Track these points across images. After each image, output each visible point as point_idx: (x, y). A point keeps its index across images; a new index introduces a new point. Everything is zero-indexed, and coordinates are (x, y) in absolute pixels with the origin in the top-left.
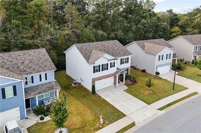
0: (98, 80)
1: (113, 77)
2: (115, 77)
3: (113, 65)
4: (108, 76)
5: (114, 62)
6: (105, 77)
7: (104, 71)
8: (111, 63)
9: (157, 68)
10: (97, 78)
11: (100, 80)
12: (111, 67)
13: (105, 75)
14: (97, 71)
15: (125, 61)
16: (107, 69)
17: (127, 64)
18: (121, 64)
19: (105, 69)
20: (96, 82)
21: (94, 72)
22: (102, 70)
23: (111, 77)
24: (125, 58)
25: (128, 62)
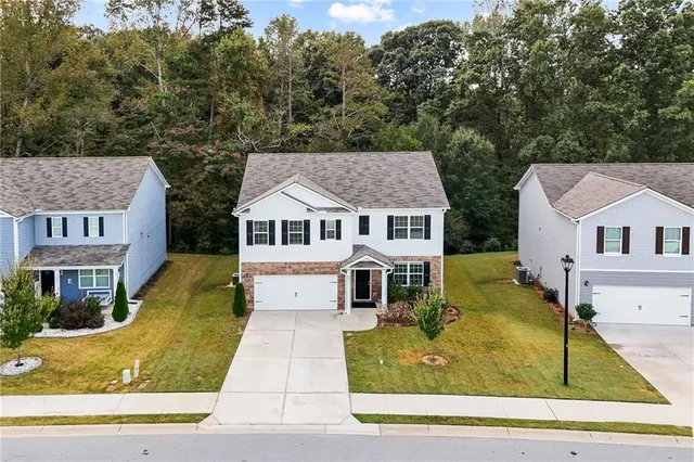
0: (267, 273)
1: (335, 278)
2: (342, 280)
3: (333, 232)
4: (312, 269)
5: (338, 223)
6: (296, 267)
7: (290, 247)
8: (323, 223)
9: (586, 283)
10: (262, 264)
11: (274, 273)
12: (323, 237)
13: (298, 264)
14: (260, 240)
15: (409, 227)
16: (307, 242)
17: (423, 241)
18: (390, 237)
19: (296, 239)
20: (257, 278)
21: (250, 242)
22: (284, 242)
23: (325, 273)
24: (412, 217)
25: (428, 237)
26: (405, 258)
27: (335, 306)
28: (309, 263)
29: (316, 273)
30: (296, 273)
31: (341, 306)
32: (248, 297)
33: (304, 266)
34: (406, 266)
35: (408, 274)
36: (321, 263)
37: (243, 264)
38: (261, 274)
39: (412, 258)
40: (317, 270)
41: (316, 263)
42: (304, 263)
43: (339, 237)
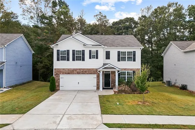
0: (66, 73)
1: (95, 76)
2: (98, 77)
3: (94, 56)
4: (86, 72)
5: (97, 51)
6: (78, 71)
7: (76, 62)
8: (90, 51)
10: (64, 69)
11: (69, 73)
12: (90, 58)
14: (63, 59)
15: (127, 56)
16: (83, 60)
17: (132, 62)
18: (119, 60)
19: (79, 59)
20: (61, 76)
21: (58, 60)
22: (73, 60)
23: (91, 73)
24: (128, 52)
25: (134, 60)
26: (125, 69)
27: (95, 88)
28: (84, 69)
29: (87, 74)
30: (78, 73)
31: (98, 88)
32: (57, 84)
33: (82, 70)
34: (125, 73)
35: (126, 76)
36: (89, 69)
37: (55, 69)
38: (63, 74)
39: (128, 69)
40: (88, 72)
41: (87, 69)
42: (82, 69)
43: (97, 58)
